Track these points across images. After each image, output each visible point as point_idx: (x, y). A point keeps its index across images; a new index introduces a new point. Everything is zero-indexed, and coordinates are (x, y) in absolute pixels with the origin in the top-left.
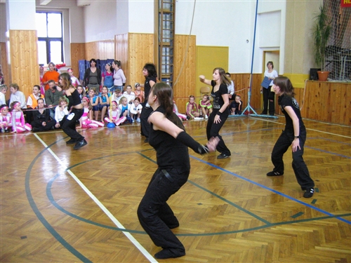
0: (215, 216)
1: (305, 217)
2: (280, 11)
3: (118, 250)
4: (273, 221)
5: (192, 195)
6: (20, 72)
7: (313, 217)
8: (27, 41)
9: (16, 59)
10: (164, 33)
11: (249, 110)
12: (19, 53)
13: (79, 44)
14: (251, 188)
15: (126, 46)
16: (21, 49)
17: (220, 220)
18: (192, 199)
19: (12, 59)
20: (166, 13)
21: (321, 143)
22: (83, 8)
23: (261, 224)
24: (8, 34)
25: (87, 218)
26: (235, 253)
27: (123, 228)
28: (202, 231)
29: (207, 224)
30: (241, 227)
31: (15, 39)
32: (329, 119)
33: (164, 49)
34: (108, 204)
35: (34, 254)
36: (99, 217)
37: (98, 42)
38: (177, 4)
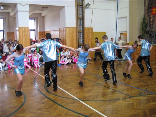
0: (111, 95)
1: (144, 94)
2: (127, 17)
3: (79, 106)
4: (132, 96)
5: (101, 88)
6: (23, 44)
7: (147, 94)
8: (26, 31)
9: (21, 39)
10: (80, 27)
13: (42, 32)
14: (122, 86)
15: (65, 32)
16: (23, 35)
17: (113, 96)
19: (19, 39)
20: (80, 19)
22: (44, 17)
23: (128, 97)
24: (17, 29)
25: (64, 97)
26: (121, 106)
27: (78, 99)
28: (107, 99)
30: (121, 98)
31: (21, 31)
33: (80, 34)
35: (49, 108)
36: (68, 96)
37: (51, 31)
38: (85, 15)
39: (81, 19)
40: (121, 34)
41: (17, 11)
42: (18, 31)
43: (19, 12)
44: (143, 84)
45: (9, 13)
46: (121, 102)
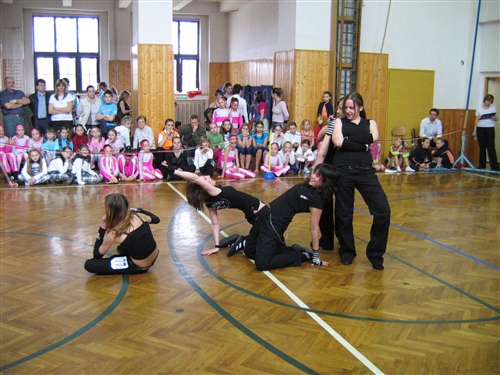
0: (429, 301)
3: (304, 334)
5: (394, 272)
6: (149, 100)
8: (160, 59)
9: (145, 83)
10: (344, 50)
11: (462, 162)
12: (149, 76)
13: (221, 64)
14: (475, 267)
15: (291, 68)
16: (152, 70)
17: (437, 306)
18: (394, 277)
19: (140, 84)
22: (227, 15)
23: (494, 314)
24: (135, 50)
25: (258, 292)
26: (462, 348)
27: (306, 307)
28: (413, 318)
29: (419, 309)
31: (145, 56)
33: (343, 73)
34: (282, 277)
35: (196, 331)
36: (273, 292)
37: (249, 61)
38: (363, 9)
39: (348, 21)
40: (488, 79)
42: (136, 57)
46: (464, 333)
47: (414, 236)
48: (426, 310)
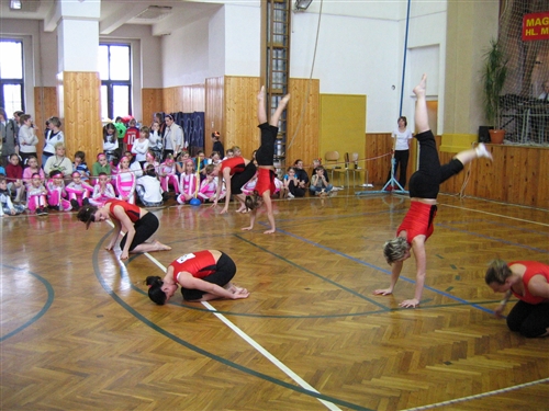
0: (324, 301)
1: (434, 303)
2: (438, 45)
3: (208, 329)
4: (392, 307)
5: (299, 280)
6: (76, 128)
7: (443, 303)
8: (87, 86)
9: (72, 111)
10: (274, 76)
11: (393, 185)
12: (76, 103)
13: (154, 90)
14: (374, 275)
15: (221, 92)
16: (79, 98)
17: (330, 304)
18: (300, 284)
19: (66, 112)
21: (483, 227)
22: (160, 38)
23: (377, 309)
24: (60, 76)
27: (214, 309)
28: (307, 314)
29: (313, 308)
30: (353, 311)
31: (71, 84)
32: (505, 198)
33: (274, 99)
37: (182, 87)
38: (292, 35)
39: (277, 49)
41: (61, 19)
42: (62, 83)
43: (65, 21)
44: (448, 271)
45: (41, 22)
46: (347, 323)
47: (327, 251)
48: (320, 308)
